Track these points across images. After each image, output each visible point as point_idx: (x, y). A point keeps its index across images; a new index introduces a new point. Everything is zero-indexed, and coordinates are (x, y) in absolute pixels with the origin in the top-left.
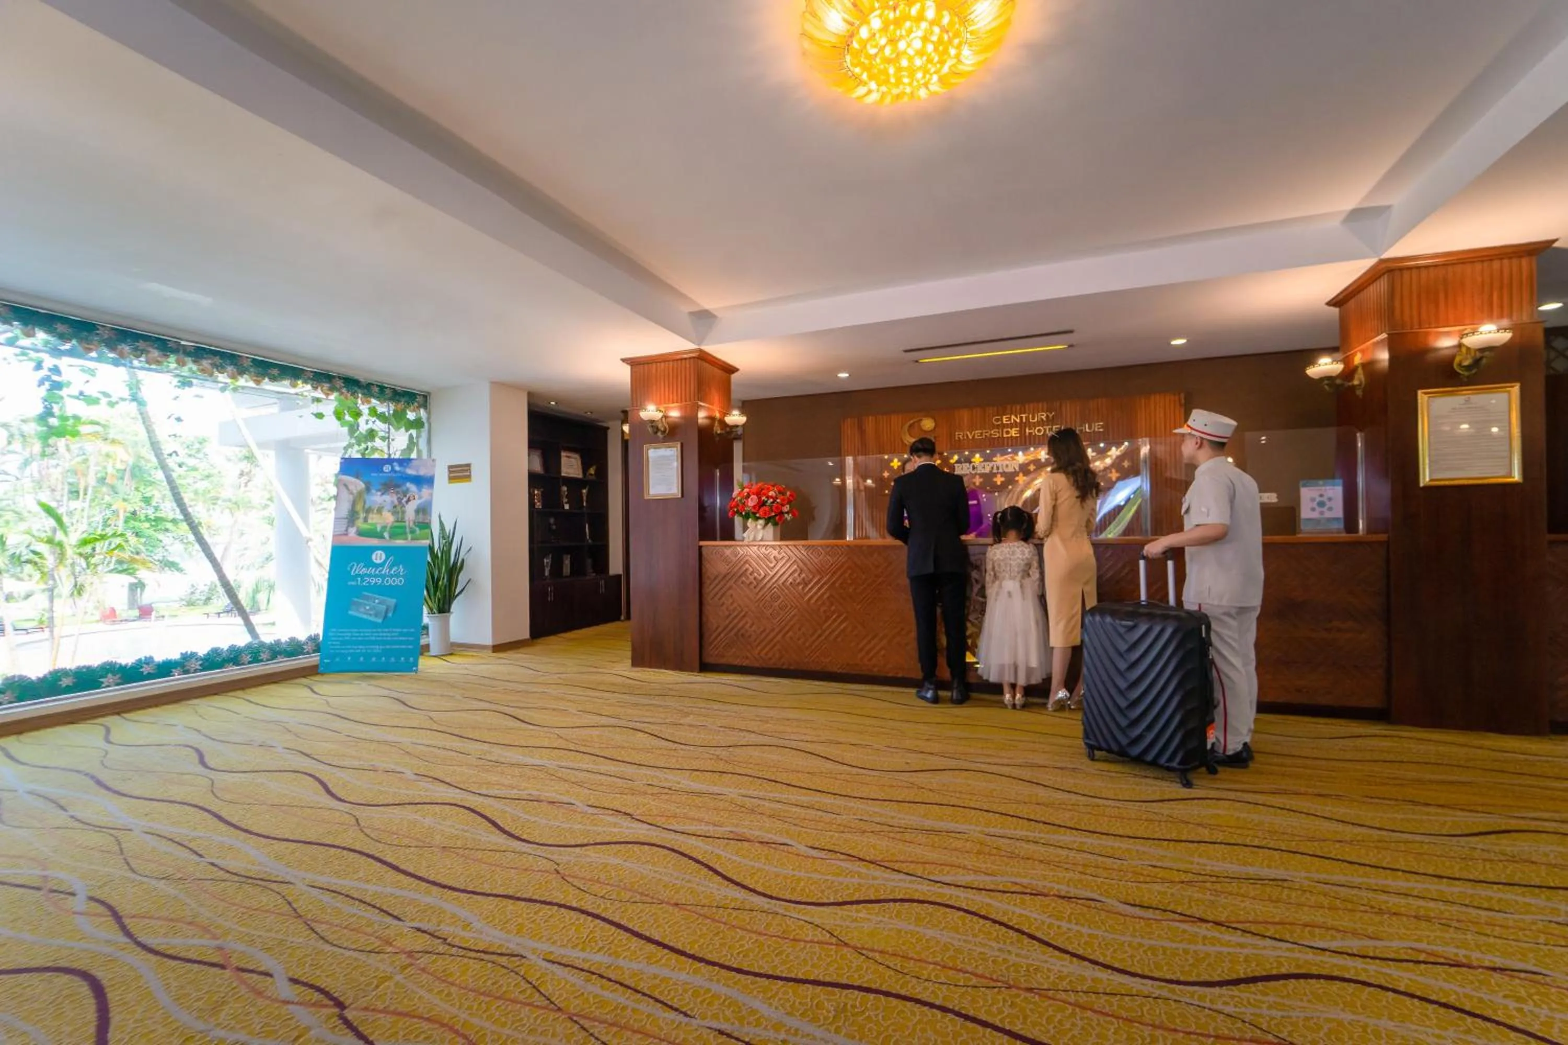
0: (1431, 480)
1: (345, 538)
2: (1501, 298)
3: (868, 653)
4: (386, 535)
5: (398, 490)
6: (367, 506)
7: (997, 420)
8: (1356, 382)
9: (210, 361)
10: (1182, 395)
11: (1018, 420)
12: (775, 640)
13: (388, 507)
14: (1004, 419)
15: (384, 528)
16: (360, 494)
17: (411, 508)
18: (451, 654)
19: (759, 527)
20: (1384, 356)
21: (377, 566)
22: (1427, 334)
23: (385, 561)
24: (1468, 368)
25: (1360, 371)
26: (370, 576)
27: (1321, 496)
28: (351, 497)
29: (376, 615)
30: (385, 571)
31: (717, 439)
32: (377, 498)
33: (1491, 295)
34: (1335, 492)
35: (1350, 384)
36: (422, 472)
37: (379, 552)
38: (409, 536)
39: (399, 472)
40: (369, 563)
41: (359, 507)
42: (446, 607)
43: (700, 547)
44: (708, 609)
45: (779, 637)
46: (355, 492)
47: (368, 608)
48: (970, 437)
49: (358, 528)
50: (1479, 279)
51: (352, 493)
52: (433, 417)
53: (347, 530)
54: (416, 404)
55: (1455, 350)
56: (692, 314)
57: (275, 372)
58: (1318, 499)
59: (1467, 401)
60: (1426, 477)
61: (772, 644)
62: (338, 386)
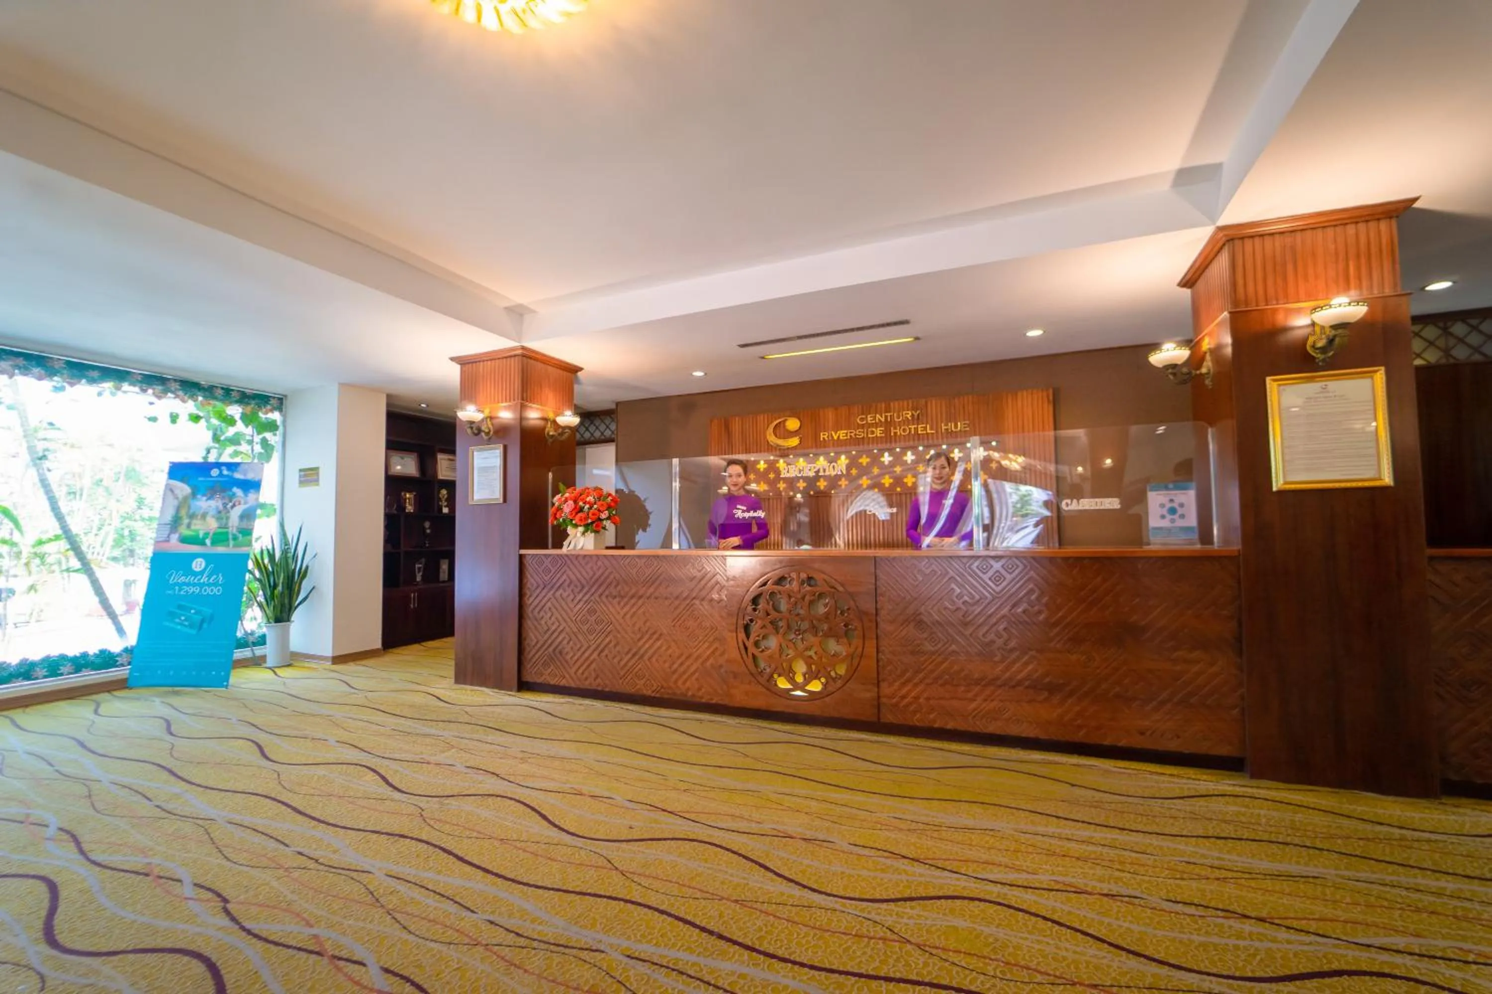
0: (1286, 483)
1: (165, 545)
2: (1358, 268)
3: (680, 676)
4: (208, 542)
5: (223, 494)
6: (191, 511)
7: (862, 419)
8: (1204, 370)
9: (11, 363)
10: (1051, 391)
11: (883, 420)
12: (592, 658)
13: (212, 512)
14: (869, 419)
15: (206, 534)
16: (185, 499)
17: (235, 513)
18: (289, 665)
19: (579, 534)
20: (1228, 339)
21: (195, 574)
22: (1275, 311)
23: (205, 569)
24: (1323, 350)
25: (1208, 357)
26: (188, 584)
27: (1172, 501)
28: (176, 503)
29: (191, 626)
30: (204, 579)
31: (551, 440)
32: (203, 504)
33: (1347, 266)
34: (1188, 498)
35: (1198, 372)
36: (250, 476)
37: (199, 560)
38: (231, 543)
39: (227, 476)
40: (190, 572)
41: (183, 513)
42: (285, 615)
43: (521, 557)
44: (529, 624)
45: (595, 655)
46: (180, 497)
47: (183, 618)
48: (835, 438)
49: (180, 534)
50: (1332, 247)
51: (177, 498)
52: (289, 421)
53: (168, 537)
54: (269, 407)
55: (1309, 330)
56: (506, 308)
57: (96, 374)
58: (1169, 505)
59: (1325, 388)
60: (1278, 483)
61: (589, 662)
62: (173, 389)
